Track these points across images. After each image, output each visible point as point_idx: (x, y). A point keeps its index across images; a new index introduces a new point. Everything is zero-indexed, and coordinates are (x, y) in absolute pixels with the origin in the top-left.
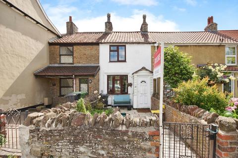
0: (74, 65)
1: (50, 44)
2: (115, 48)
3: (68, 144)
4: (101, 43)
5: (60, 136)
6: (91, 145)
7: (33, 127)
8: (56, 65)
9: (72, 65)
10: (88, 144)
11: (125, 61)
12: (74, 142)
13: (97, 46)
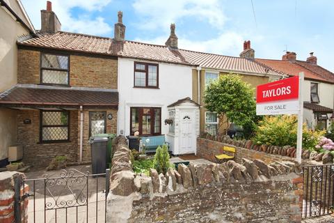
0: (72, 88)
1: (20, 46)
2: (143, 67)
3: (193, 212)
4: (121, 57)
5: (181, 203)
6: (225, 208)
7: (137, 196)
8: (36, 87)
9: (67, 88)
10: (221, 208)
11: (157, 87)
12: (201, 208)
13: (114, 61)
